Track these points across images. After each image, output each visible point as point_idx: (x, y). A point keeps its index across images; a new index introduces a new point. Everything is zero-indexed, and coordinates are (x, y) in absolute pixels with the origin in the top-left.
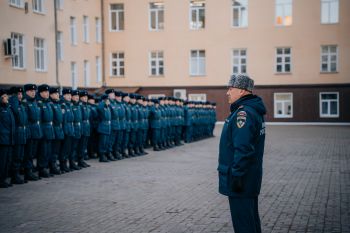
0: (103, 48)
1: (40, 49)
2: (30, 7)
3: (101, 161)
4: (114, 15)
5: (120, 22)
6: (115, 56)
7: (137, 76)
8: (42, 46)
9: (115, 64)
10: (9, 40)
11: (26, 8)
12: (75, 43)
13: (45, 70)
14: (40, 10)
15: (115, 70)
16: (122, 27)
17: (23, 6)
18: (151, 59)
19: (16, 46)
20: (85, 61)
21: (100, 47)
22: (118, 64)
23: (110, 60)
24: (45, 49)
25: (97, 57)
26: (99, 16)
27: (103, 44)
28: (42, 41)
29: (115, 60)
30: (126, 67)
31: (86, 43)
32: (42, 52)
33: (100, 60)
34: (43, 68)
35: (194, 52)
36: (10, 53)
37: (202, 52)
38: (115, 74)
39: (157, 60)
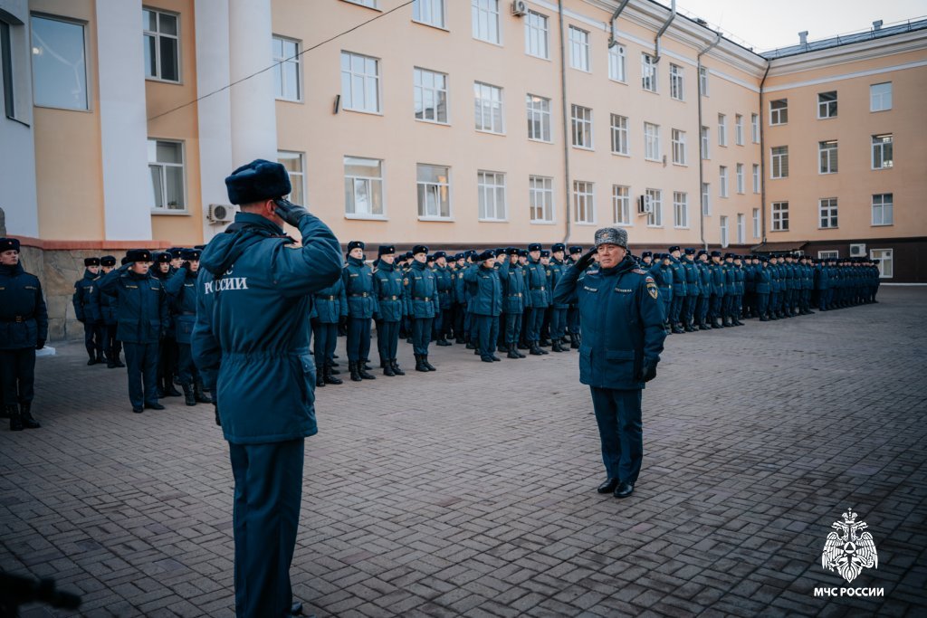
0: (763, 199)
1: (681, 204)
2: (669, 159)
3: (761, 320)
4: (776, 160)
5: (783, 169)
6: (777, 206)
7: (805, 227)
8: (684, 201)
9: (777, 216)
10: (642, 197)
11: (664, 161)
12: (726, 195)
13: (687, 227)
14: (683, 162)
15: (778, 223)
16: (785, 174)
17: (661, 160)
18: (821, 209)
19: (650, 203)
20: (739, 215)
21: (759, 198)
22: (781, 216)
23: (771, 211)
24: (686, 204)
25: (755, 210)
26: (758, 162)
27: (763, 194)
28: (684, 195)
29: (777, 211)
30: (791, 220)
31: (740, 194)
32: (684, 206)
33: (759, 213)
34: (684, 224)
35: (877, 198)
36: (643, 210)
37: (889, 197)
38: (778, 228)
39: (829, 209)
